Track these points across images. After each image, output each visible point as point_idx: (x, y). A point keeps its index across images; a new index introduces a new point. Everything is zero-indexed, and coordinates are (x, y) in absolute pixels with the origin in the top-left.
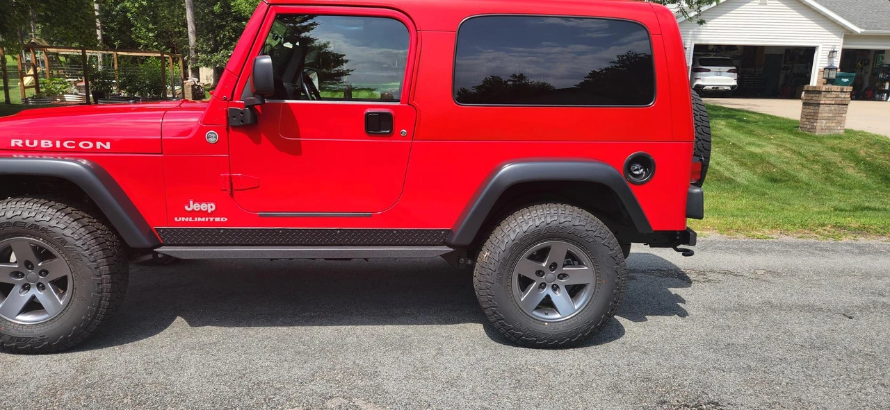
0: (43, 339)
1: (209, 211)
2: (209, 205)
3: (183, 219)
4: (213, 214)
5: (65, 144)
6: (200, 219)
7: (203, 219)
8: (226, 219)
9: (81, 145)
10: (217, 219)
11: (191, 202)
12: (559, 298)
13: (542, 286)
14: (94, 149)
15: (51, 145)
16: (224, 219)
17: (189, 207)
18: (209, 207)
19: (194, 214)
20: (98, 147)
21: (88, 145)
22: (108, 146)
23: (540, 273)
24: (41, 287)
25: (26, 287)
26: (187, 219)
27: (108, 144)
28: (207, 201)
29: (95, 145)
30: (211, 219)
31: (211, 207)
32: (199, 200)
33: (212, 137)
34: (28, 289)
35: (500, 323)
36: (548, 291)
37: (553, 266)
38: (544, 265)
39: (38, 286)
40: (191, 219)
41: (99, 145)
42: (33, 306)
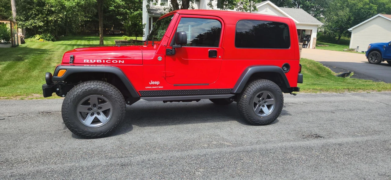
0: (101, 132)
1: (157, 84)
2: (158, 82)
3: (148, 87)
4: (159, 85)
5: (107, 61)
6: (154, 87)
7: (155, 87)
8: (163, 87)
9: (113, 61)
10: (160, 87)
11: (152, 81)
12: (265, 109)
13: (259, 106)
14: (118, 63)
15: (101, 62)
16: (162, 87)
17: (151, 83)
18: (157, 83)
19: (152, 85)
20: (119, 62)
21: (116, 62)
22: (123, 62)
23: (259, 101)
24: (99, 114)
25: (92, 114)
26: (150, 87)
27: (123, 61)
28: (157, 81)
29: (118, 62)
30: (158, 87)
31: (158, 83)
32: (154, 80)
33: (160, 58)
34: (93, 115)
35: (249, 118)
36: (261, 107)
37: (263, 99)
38: (261, 99)
39: (97, 113)
40: (151, 87)
41: (120, 61)
42: (96, 121)
